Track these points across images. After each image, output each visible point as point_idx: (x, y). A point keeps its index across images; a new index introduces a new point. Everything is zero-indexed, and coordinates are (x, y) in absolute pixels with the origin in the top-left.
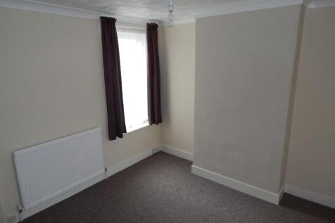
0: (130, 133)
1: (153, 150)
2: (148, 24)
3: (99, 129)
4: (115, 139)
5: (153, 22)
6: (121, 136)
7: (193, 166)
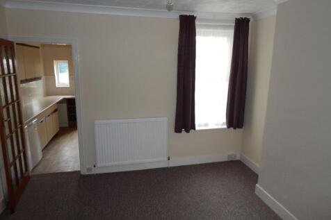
0: (199, 131)
1: (229, 156)
2: (236, 19)
3: (166, 119)
4: (180, 132)
5: (244, 17)
6: (187, 131)
7: (257, 185)
